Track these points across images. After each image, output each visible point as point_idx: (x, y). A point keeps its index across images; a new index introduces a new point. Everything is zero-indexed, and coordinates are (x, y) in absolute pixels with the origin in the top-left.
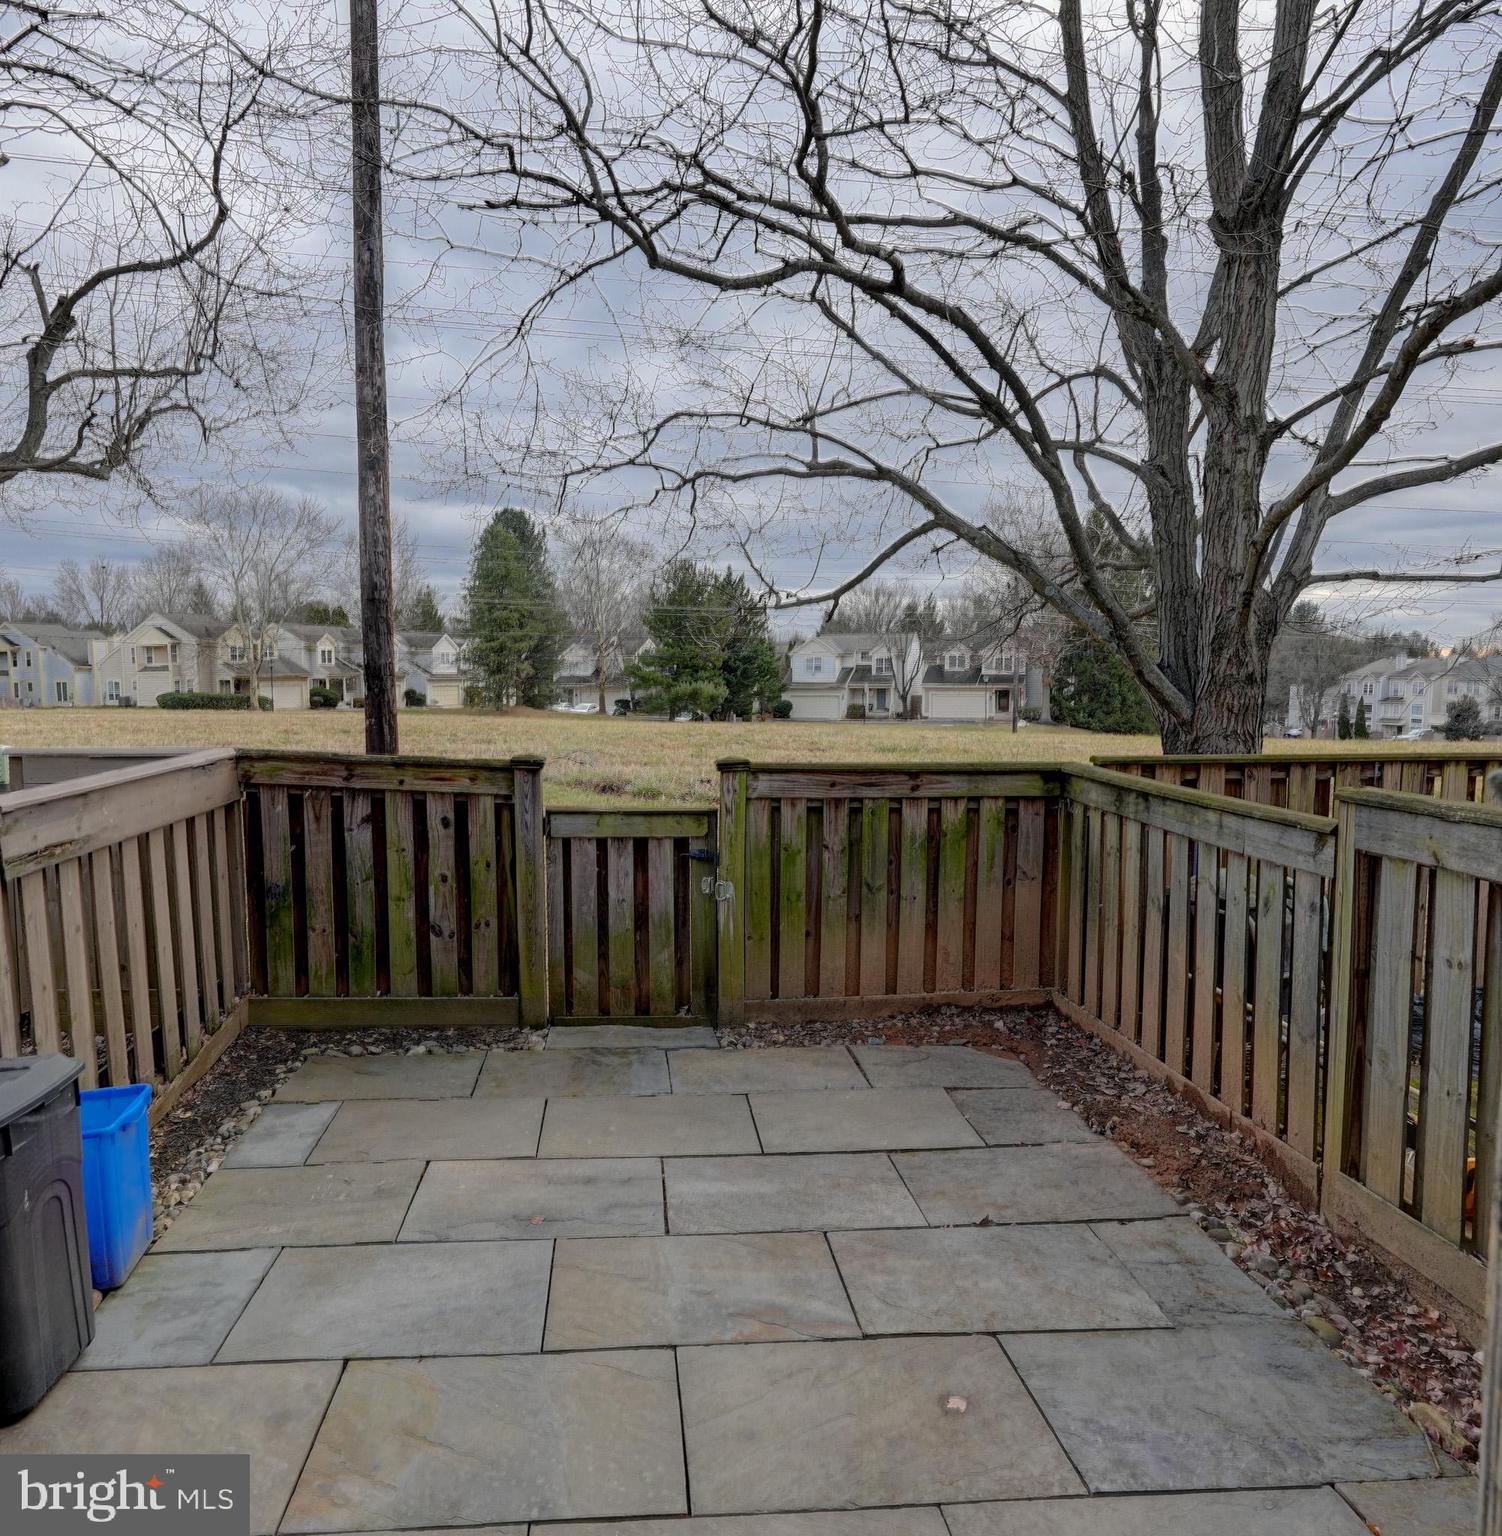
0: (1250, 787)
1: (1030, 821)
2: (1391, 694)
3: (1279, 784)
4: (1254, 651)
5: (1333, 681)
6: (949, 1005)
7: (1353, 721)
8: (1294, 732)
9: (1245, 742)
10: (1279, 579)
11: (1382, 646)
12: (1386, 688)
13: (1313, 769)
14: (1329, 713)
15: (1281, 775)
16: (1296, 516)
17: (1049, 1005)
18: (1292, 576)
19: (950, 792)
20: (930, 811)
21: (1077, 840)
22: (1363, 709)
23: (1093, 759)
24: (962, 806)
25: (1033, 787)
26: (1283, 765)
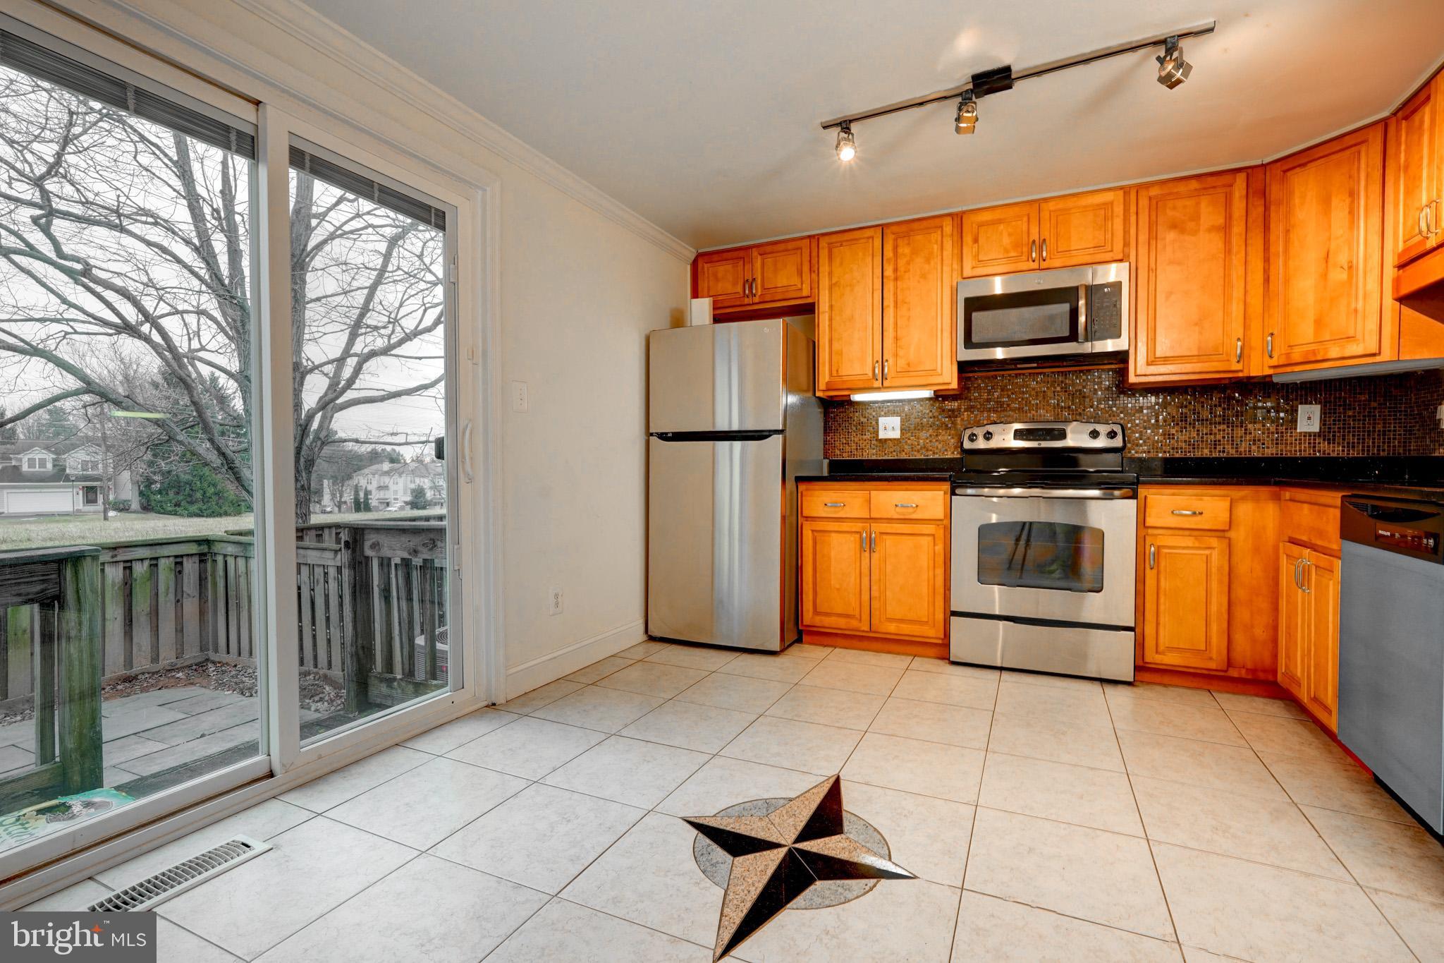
0: (307, 538)
1: (190, 567)
2: (382, 484)
3: (319, 537)
4: (304, 474)
5: (350, 477)
6: (143, 673)
7: (362, 500)
8: (329, 509)
9: (302, 517)
10: (314, 439)
11: (375, 457)
12: (379, 481)
13: (334, 529)
14: (348, 497)
15: (320, 532)
16: (319, 416)
17: (207, 660)
18: (320, 439)
19: (138, 556)
20: (125, 568)
21: (221, 572)
22: (367, 493)
23: (226, 532)
24: (146, 563)
25: (193, 549)
26: (320, 528)
